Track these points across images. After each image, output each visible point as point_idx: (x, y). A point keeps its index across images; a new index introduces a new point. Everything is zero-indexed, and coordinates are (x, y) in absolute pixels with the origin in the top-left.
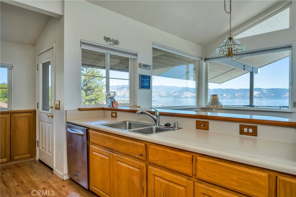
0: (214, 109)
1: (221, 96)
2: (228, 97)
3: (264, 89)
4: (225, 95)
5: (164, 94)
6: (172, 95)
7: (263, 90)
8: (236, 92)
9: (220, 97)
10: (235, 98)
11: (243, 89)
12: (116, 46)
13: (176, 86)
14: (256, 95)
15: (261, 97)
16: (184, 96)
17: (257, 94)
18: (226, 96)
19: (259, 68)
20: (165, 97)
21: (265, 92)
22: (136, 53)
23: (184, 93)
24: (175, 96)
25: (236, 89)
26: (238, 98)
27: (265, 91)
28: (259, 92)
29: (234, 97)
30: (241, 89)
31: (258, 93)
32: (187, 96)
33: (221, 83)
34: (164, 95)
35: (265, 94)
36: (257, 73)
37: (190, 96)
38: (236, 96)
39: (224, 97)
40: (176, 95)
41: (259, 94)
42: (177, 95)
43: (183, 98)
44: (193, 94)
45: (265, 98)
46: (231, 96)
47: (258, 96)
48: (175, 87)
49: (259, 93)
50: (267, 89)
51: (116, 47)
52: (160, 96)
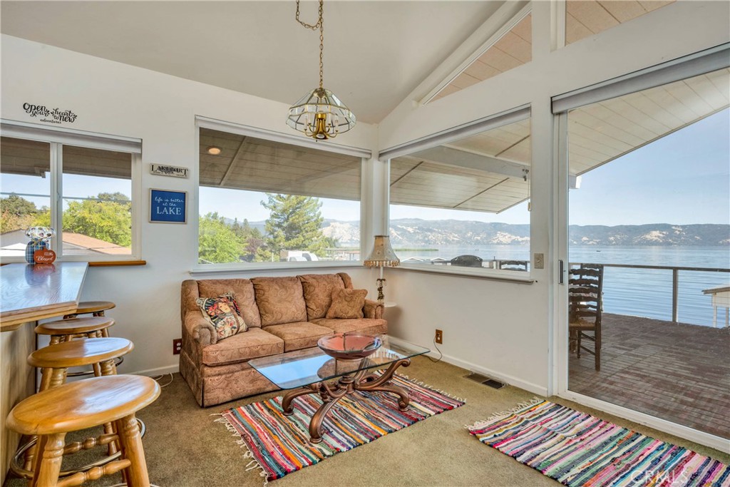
0: (382, 268)
1: (577, 241)
2: (591, 243)
3: (676, 226)
4: (585, 238)
5: (454, 237)
6: (470, 238)
7: (673, 228)
8: (610, 233)
9: (575, 243)
10: (609, 245)
11: (626, 227)
12: (64, 124)
13: (478, 220)
14: (657, 238)
15: (670, 244)
16: (495, 242)
17: (659, 237)
18: (589, 241)
19: (578, 175)
20: (458, 242)
21: (678, 233)
22: (140, 141)
23: (496, 234)
24: (477, 240)
25: (610, 226)
26: (614, 245)
27: (679, 231)
28: (665, 233)
29: (605, 243)
30: (621, 226)
31: (661, 235)
32: (504, 240)
33: (499, 212)
34: (455, 239)
35: (679, 236)
36: (574, 187)
37: (509, 241)
38: (610, 242)
39: (583, 244)
40: (479, 238)
41: (664, 238)
42: (481, 238)
43: (493, 244)
44: (516, 236)
45: (679, 245)
46: (598, 241)
47: (661, 241)
48: (477, 222)
49: (663, 234)
50: (683, 227)
51: (65, 126)
52: (447, 241)
